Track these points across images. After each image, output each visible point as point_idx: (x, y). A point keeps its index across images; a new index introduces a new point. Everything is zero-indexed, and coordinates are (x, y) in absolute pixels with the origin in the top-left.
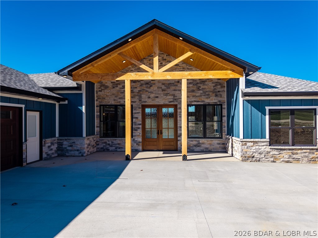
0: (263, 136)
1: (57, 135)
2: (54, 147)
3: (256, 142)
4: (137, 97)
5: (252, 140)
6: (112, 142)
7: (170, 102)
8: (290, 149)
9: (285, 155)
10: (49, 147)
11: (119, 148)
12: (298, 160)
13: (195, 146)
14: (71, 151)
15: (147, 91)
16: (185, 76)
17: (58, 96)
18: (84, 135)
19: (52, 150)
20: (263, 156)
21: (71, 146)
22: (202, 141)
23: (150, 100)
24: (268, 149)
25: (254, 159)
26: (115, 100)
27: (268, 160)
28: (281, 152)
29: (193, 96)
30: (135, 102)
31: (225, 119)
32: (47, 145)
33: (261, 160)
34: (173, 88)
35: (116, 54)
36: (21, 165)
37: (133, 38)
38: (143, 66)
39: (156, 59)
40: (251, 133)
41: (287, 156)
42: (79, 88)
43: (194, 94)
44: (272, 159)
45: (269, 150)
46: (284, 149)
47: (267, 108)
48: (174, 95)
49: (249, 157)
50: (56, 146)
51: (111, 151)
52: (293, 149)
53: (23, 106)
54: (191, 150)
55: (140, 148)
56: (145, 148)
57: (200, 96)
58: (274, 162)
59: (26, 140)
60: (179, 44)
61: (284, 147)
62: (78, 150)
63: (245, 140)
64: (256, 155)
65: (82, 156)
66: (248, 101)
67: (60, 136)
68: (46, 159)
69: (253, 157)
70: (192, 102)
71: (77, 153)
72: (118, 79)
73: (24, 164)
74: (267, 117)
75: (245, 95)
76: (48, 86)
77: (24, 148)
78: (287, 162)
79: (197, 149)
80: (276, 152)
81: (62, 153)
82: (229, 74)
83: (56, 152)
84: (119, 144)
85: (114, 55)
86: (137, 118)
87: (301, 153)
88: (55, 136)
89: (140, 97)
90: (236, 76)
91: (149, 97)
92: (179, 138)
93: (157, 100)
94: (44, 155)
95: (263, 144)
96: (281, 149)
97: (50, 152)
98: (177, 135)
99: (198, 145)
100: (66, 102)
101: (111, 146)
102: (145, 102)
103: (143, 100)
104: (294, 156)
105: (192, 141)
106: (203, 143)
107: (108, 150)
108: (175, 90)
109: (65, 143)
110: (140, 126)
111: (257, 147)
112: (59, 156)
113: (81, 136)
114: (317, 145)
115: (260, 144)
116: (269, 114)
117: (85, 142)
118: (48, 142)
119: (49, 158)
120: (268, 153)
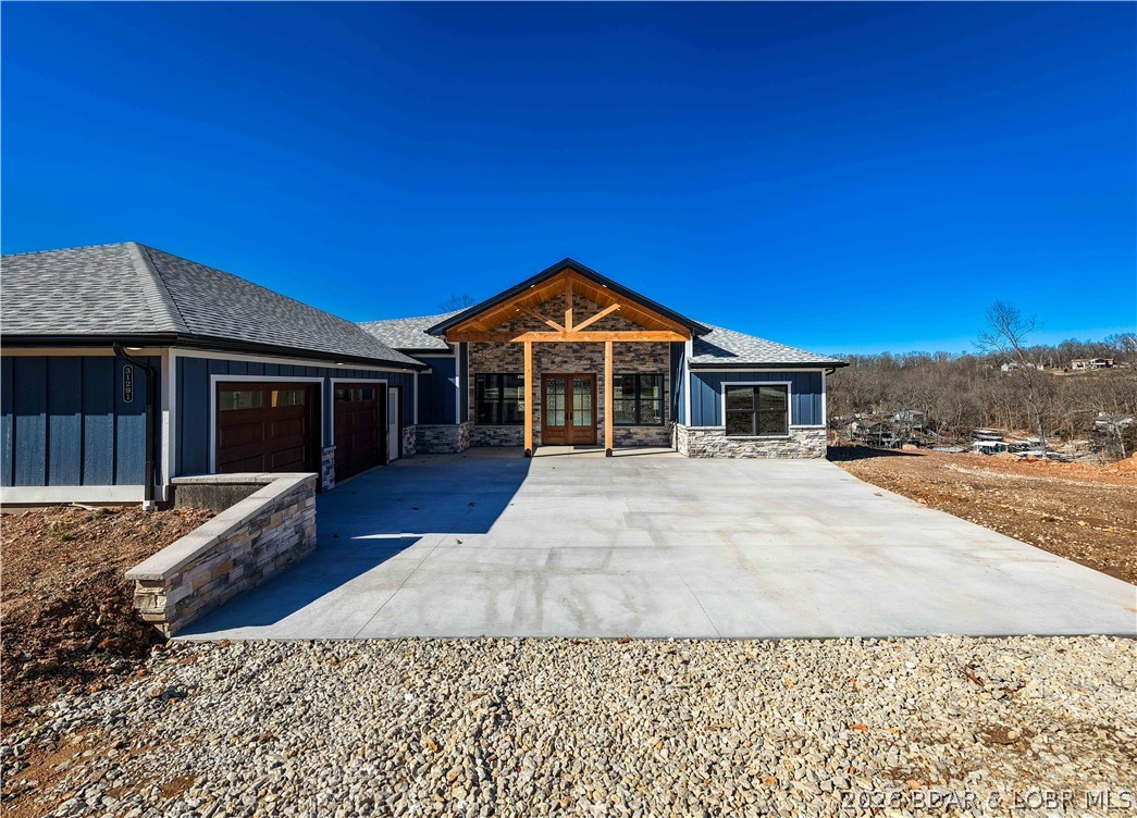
0: (718, 423)
1: (416, 422)
2: (414, 440)
3: (709, 431)
4: (534, 362)
5: (703, 428)
6: (495, 432)
7: (586, 369)
8: (753, 440)
9: (747, 447)
10: (407, 439)
12: (764, 454)
13: (625, 437)
14: (437, 445)
15: (549, 352)
16: (609, 338)
17: (418, 363)
18: (458, 422)
19: (411, 443)
20: (717, 449)
21: (437, 438)
22: (633, 429)
23: (555, 367)
24: (724, 440)
25: (706, 454)
26: (499, 366)
27: (724, 455)
28: (742, 444)
29: (621, 361)
31: (668, 396)
32: (406, 436)
33: (715, 455)
34: (591, 348)
35: (511, 305)
36: (385, 464)
37: (537, 283)
38: (550, 323)
39: (569, 314)
40: (703, 418)
41: (749, 450)
42: (450, 351)
43: (622, 357)
44: (730, 454)
45: (726, 441)
46: (746, 440)
47: (723, 384)
48: (591, 359)
49: (699, 452)
50: (415, 437)
51: (494, 446)
52: (757, 440)
54: (617, 444)
55: (541, 440)
56: (546, 442)
57: (631, 361)
58: (732, 457)
59: (388, 429)
60: (601, 292)
61: (745, 437)
62: (448, 444)
63: (693, 428)
64: (708, 448)
65: (455, 452)
66: (697, 374)
67: (419, 423)
68: (406, 457)
69: (705, 451)
70: (619, 369)
71: (446, 448)
72: (513, 340)
73: (387, 462)
74: (723, 397)
75: (692, 366)
76: (402, 347)
77: (387, 439)
78: (750, 457)
79: (628, 441)
80: (735, 444)
81: (423, 448)
82: (673, 337)
83: (415, 446)
84: (505, 435)
87: (768, 445)
88: (413, 423)
89: (539, 362)
90: (682, 339)
91: (553, 363)
92: (599, 426)
93: (565, 366)
94: (404, 452)
95: (717, 433)
96: (742, 440)
97: (409, 447)
98: (596, 422)
99: (628, 436)
100: (430, 371)
101: (494, 438)
102: (547, 369)
103: (543, 366)
104: (759, 449)
105: (619, 429)
106: (635, 433)
107: (488, 444)
108: (592, 352)
109: (428, 433)
110: (539, 407)
111: (710, 438)
112: (418, 452)
113: (454, 422)
114: (790, 435)
115: (713, 433)
116: (726, 393)
117: (460, 432)
118: (407, 432)
119: (408, 455)
120: (725, 445)
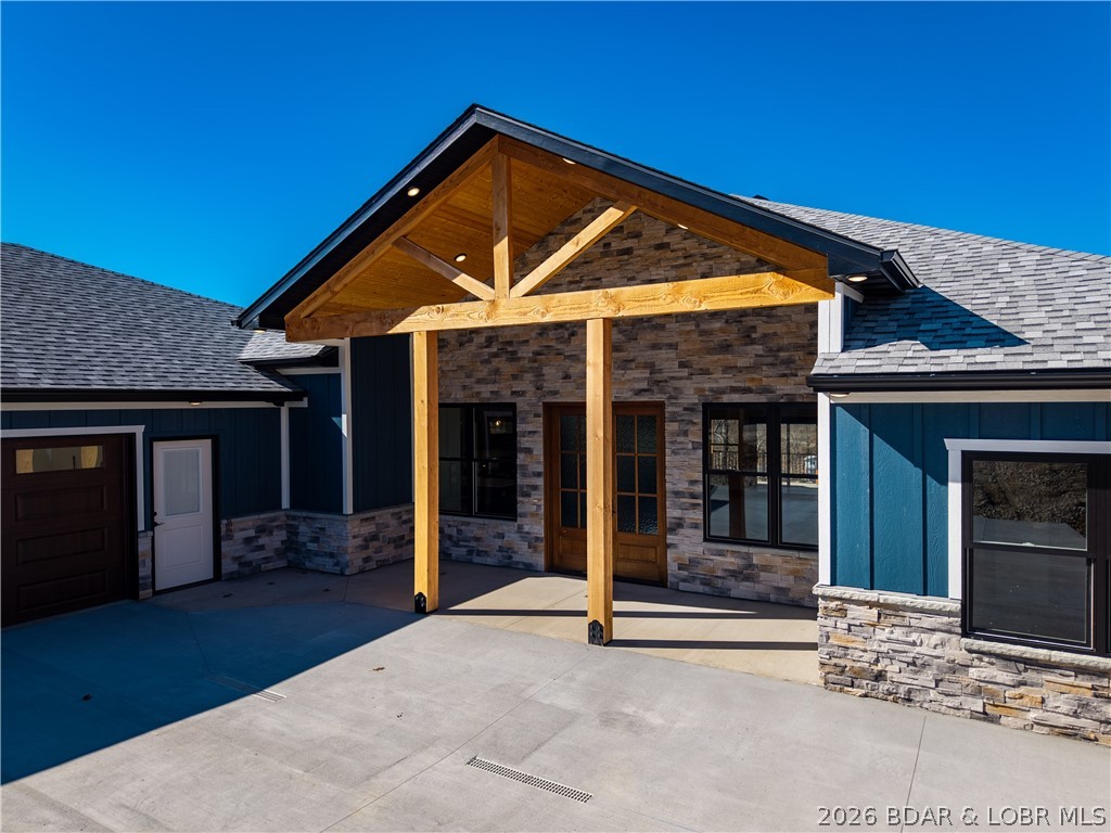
0: (932, 582)
1: (285, 503)
2: (276, 540)
3: (896, 609)
4: (529, 376)
5: (872, 595)
6: (459, 531)
7: (639, 392)
8: (1080, 670)
9: (1055, 694)
10: (248, 540)
11: (479, 553)
13: (734, 574)
14: (317, 554)
15: (559, 354)
18: (348, 508)
19: (262, 548)
20: (926, 679)
21: (316, 540)
22: (760, 556)
23: (569, 386)
24: (957, 648)
25: (883, 687)
26: (464, 387)
27: (956, 705)
28: (1030, 675)
29: (727, 369)
30: (523, 393)
32: (239, 536)
33: (918, 697)
38: (464, 281)
39: (502, 250)
40: (868, 562)
41: (1063, 704)
43: (729, 358)
44: (978, 705)
45: (961, 656)
46: (1048, 666)
47: (955, 447)
48: (651, 366)
49: (859, 674)
50: (281, 535)
52: (1101, 671)
53: (139, 430)
55: (540, 560)
56: (559, 563)
58: (985, 716)
59: (151, 525)
61: (1042, 654)
62: (332, 555)
63: (838, 591)
64: (892, 669)
65: (342, 574)
66: (852, 409)
67: (294, 504)
68: (234, 577)
69: (881, 677)
71: (328, 564)
72: (390, 332)
73: (145, 593)
74: (955, 491)
77: (143, 545)
78: (1069, 733)
79: (743, 588)
80: (1003, 675)
83: (280, 553)
86: (529, 451)
88: (278, 506)
89: (540, 375)
90: (803, 294)
91: (567, 377)
92: (670, 538)
94: (228, 566)
95: (928, 622)
96: (1030, 662)
97: (253, 556)
98: (666, 526)
99: (746, 573)
100: (304, 403)
102: (555, 393)
103: (548, 386)
105: (721, 553)
106: (766, 568)
108: (655, 347)
109: (303, 528)
110: (540, 482)
111: (898, 633)
115: (913, 619)
116: (967, 478)
117: (350, 530)
118: (244, 526)
119: (249, 572)
120: (956, 668)
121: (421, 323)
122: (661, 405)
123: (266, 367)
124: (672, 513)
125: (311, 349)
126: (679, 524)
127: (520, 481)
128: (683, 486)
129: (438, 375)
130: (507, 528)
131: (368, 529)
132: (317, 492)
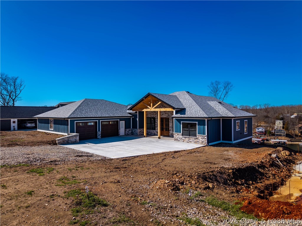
0: (180, 132)
4: (157, 114)
6: (150, 131)
7: (167, 117)
10: (128, 131)
11: (152, 134)
12: (191, 142)
16: (158, 110)
18: (138, 128)
20: (180, 139)
21: (134, 132)
26: (150, 115)
30: (156, 116)
33: (179, 141)
36: (118, 136)
37: (145, 98)
38: (148, 107)
39: (152, 104)
40: (178, 131)
41: (187, 140)
44: (183, 141)
45: (182, 137)
46: (187, 137)
47: (181, 122)
49: (176, 139)
50: (131, 131)
52: (189, 138)
53: (119, 120)
56: (161, 135)
59: (120, 129)
62: (136, 133)
63: (175, 133)
64: (178, 139)
65: (137, 135)
66: (176, 119)
67: (132, 128)
68: (126, 135)
72: (142, 111)
75: (175, 117)
77: (119, 131)
78: (188, 142)
82: (171, 110)
83: (131, 133)
85: (141, 103)
86: (157, 123)
87: (192, 139)
90: (173, 110)
94: (126, 134)
96: (185, 137)
97: (128, 133)
100: (134, 117)
101: (149, 133)
104: (190, 140)
109: (133, 130)
114: (197, 137)
115: (179, 135)
116: (182, 124)
117: (138, 130)
118: (128, 130)
119: (128, 135)
120: (182, 138)
121: (145, 110)
122: (169, 118)
123: (130, 113)
124: (170, 129)
125: (135, 112)
126: (171, 130)
127: (156, 126)
128: (171, 126)
129: (147, 115)
130: (154, 131)
131: (140, 131)
132: (135, 127)
